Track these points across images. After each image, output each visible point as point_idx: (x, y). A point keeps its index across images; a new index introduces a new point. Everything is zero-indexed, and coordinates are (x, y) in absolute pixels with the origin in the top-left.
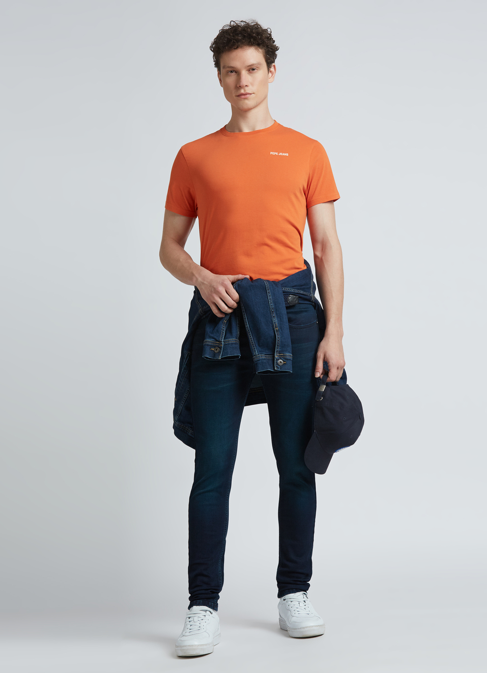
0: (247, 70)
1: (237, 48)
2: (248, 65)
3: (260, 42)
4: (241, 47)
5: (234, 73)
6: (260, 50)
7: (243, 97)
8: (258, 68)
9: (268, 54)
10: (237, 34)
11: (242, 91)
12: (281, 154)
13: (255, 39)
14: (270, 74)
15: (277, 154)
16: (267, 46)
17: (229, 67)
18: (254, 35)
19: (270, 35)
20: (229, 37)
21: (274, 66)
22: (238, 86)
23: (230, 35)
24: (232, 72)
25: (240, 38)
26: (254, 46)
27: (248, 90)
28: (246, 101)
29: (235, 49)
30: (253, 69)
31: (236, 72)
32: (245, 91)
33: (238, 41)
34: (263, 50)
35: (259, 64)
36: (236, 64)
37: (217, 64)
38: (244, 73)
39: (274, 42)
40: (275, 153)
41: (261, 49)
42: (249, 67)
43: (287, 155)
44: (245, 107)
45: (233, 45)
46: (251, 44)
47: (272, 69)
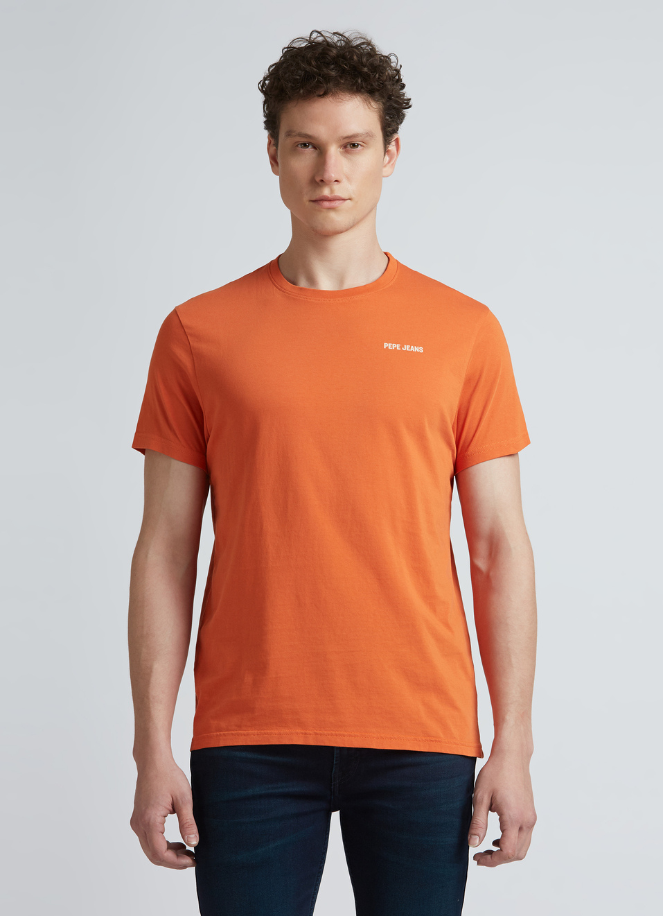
0: (341, 146)
1: (325, 94)
2: (345, 135)
3: (375, 85)
4: (334, 94)
5: (310, 149)
6: (373, 104)
7: (326, 204)
8: (365, 144)
9: (389, 114)
10: (327, 65)
11: (326, 192)
12: (406, 348)
13: (366, 78)
14: (387, 158)
15: (398, 346)
16: (389, 98)
17: (300, 135)
18: (366, 70)
19: (398, 71)
20: (308, 68)
21: (397, 140)
22: (318, 179)
23: (310, 64)
24: (305, 145)
25: (333, 73)
26: (362, 93)
27: (339, 191)
28: (332, 215)
29: (320, 96)
30: (354, 145)
31: (315, 147)
32: (332, 191)
33: (327, 79)
34: (381, 106)
35: (370, 135)
36: (319, 130)
37: (272, 123)
38: (334, 151)
39: (403, 86)
40: (394, 346)
41: (376, 101)
42: (347, 141)
43: (420, 349)
44: (329, 227)
45: (317, 87)
46: (355, 89)
47: (392, 147)
